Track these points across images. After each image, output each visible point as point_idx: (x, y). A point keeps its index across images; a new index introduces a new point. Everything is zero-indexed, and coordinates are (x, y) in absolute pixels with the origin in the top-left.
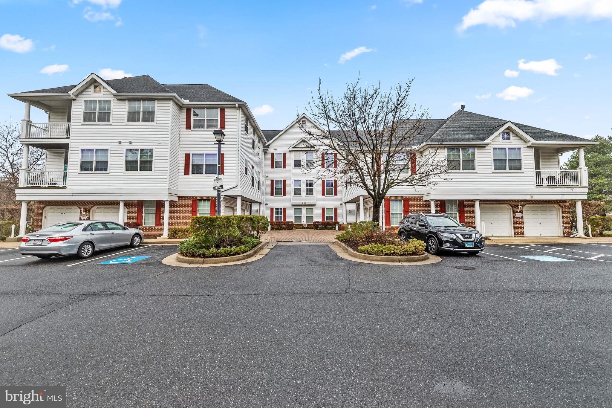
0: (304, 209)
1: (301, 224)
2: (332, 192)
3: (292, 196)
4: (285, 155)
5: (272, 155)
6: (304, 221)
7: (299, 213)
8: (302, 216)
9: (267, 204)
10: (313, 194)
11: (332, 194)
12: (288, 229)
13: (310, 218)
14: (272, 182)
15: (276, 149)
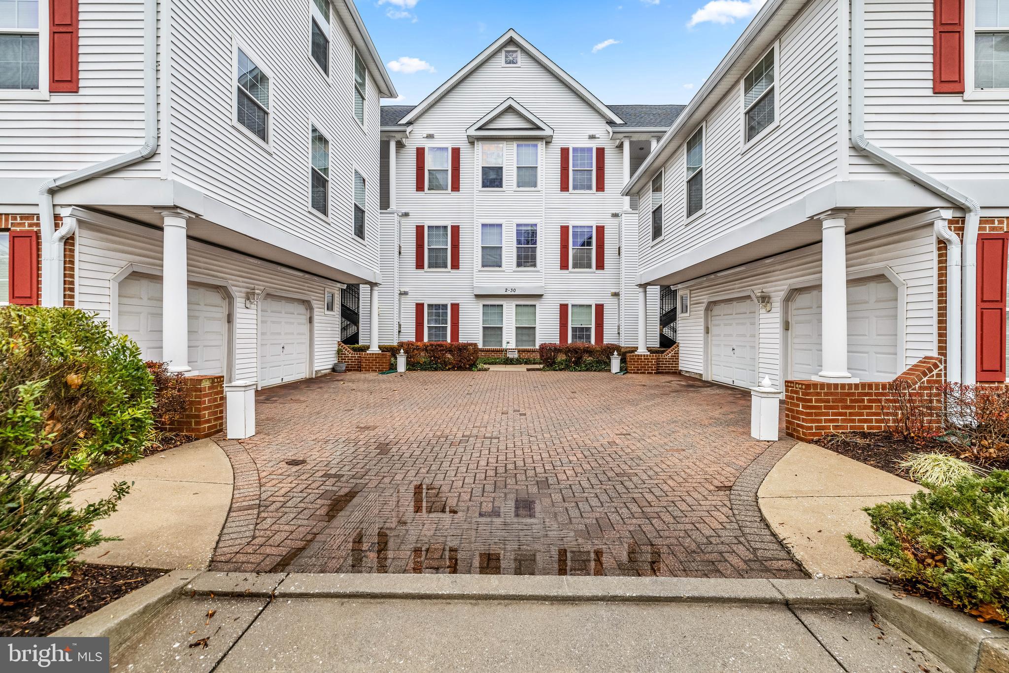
0: (509, 309)
1: (502, 351)
2: (590, 259)
3: (475, 270)
4: (456, 152)
5: (420, 152)
6: (509, 341)
7: (496, 317)
8: (504, 326)
9: (406, 293)
10: (535, 265)
11: (589, 266)
12: (460, 368)
13: (526, 332)
14: (420, 229)
15: (430, 136)
